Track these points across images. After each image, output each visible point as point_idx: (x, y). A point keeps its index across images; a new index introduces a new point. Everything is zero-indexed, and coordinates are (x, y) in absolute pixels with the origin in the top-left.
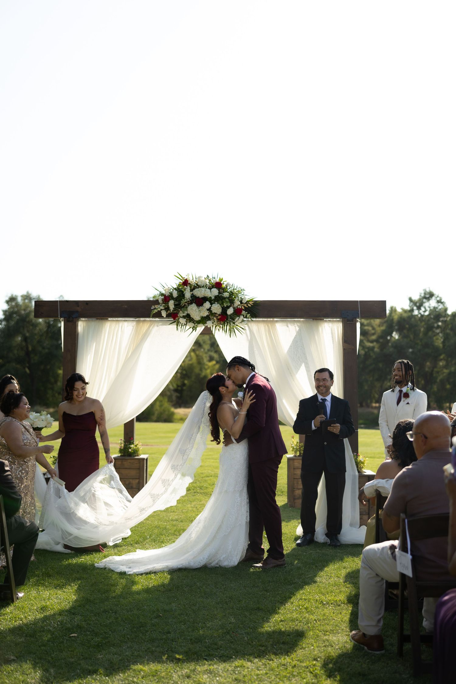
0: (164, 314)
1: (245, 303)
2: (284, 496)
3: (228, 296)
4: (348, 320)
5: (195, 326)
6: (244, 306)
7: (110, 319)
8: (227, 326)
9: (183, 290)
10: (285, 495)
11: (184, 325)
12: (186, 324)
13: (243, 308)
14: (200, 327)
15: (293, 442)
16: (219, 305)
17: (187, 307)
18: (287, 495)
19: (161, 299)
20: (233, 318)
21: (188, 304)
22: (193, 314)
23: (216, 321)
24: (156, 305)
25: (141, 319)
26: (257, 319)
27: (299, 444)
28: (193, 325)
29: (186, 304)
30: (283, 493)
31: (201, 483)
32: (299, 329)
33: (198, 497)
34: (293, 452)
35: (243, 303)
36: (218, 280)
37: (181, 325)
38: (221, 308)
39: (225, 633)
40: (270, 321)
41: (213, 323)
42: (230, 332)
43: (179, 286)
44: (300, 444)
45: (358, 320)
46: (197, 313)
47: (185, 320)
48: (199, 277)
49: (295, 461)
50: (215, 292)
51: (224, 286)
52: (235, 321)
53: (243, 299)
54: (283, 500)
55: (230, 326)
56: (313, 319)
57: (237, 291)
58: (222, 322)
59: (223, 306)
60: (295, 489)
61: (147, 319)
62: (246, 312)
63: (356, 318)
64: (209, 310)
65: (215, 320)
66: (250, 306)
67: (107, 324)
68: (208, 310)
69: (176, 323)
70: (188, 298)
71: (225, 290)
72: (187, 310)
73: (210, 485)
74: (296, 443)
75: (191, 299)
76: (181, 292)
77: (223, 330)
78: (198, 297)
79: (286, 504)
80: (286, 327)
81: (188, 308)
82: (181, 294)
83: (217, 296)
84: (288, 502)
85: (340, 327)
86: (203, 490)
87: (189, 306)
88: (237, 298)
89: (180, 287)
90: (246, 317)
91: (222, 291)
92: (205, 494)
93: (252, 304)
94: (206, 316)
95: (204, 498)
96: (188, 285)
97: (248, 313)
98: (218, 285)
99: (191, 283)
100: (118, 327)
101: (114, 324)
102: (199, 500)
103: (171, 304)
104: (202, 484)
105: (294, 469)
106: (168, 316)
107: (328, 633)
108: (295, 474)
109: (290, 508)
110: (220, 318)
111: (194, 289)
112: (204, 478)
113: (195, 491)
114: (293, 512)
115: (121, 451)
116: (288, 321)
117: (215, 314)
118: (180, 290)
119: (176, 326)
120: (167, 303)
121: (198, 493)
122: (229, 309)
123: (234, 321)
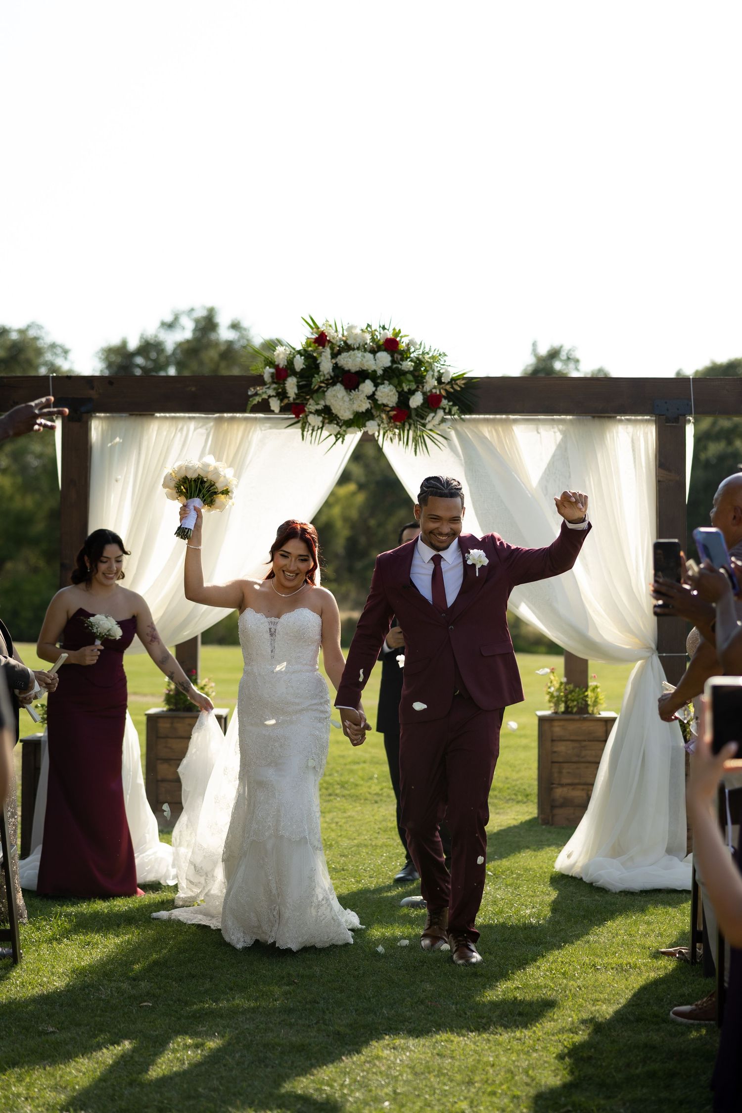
0: (275, 404)
1: (446, 382)
2: (531, 803)
3: (412, 369)
4: (668, 420)
5: (342, 432)
6: (446, 390)
7: (158, 415)
8: (408, 431)
9: (315, 355)
10: (532, 801)
11: (318, 429)
12: (322, 428)
13: (443, 393)
14: (352, 433)
15: (551, 682)
16: (391, 387)
17: (324, 392)
18: (536, 800)
19: (270, 373)
20: (421, 414)
21: (327, 385)
22: (338, 407)
23: (385, 421)
24: (259, 385)
25: (225, 415)
26: (474, 416)
27: (565, 686)
28: (338, 429)
29: (323, 385)
30: (529, 797)
31: (341, 775)
32: (562, 439)
33: (337, 805)
34: (552, 705)
35: (444, 383)
36: (390, 334)
37: (310, 428)
38: (397, 394)
39: (416, 1003)
40: (501, 420)
41: (379, 425)
42: (416, 445)
43: (308, 347)
44: (567, 687)
45: (691, 418)
46: (347, 405)
47: (321, 418)
48: (350, 328)
49: (556, 724)
50: (384, 359)
51: (403, 346)
52: (427, 421)
53: (443, 373)
54: (527, 812)
55: (414, 431)
56: (594, 417)
57: (430, 358)
58: (398, 423)
59: (400, 390)
60: (554, 786)
61: (238, 415)
62: (449, 401)
63: (684, 415)
64: (372, 397)
65: (383, 419)
66: (459, 389)
67: (152, 426)
68: (369, 397)
69: (299, 425)
70: (326, 372)
71: (404, 355)
72: (324, 398)
73: (363, 779)
74: (557, 685)
75: (332, 374)
76: (310, 360)
77: (400, 440)
78: (349, 371)
79: (534, 819)
80: (536, 432)
81: (326, 394)
82: (312, 363)
83: (389, 368)
84: (539, 814)
85: (652, 433)
86: (348, 790)
87: (330, 390)
88: (431, 373)
89: (310, 349)
90: (450, 413)
91: (399, 357)
92: (354, 798)
93: (464, 384)
94: (364, 411)
95: (351, 806)
96: (327, 344)
97: (454, 405)
98: (391, 345)
99: (332, 340)
100: (174, 431)
101: (166, 425)
102: (340, 810)
103: (291, 385)
104: (345, 778)
105: (553, 741)
106: (283, 410)
107: (600, 1003)
108: (555, 752)
109: (544, 827)
110: (395, 415)
111: (339, 353)
112: (348, 767)
113: (330, 791)
114: (550, 832)
115: (169, 699)
116: (539, 420)
117: (385, 405)
118: (310, 354)
119: (300, 431)
120: (281, 382)
121: (337, 795)
122: (413, 397)
123: (423, 421)
